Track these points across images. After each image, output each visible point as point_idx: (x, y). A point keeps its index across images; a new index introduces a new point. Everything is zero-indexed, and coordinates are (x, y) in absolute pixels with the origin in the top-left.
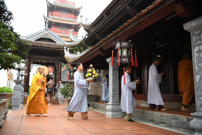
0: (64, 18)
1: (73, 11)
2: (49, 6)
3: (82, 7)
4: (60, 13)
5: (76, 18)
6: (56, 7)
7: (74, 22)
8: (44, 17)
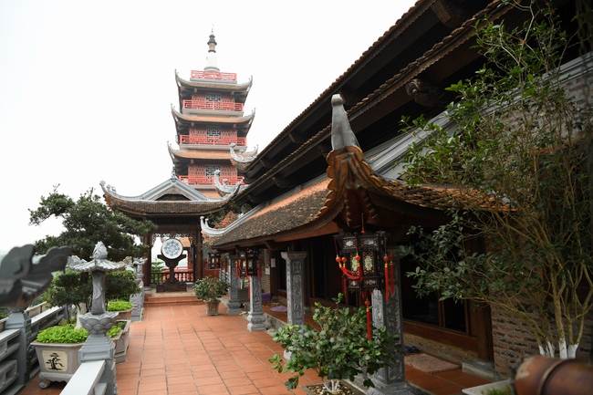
0: (214, 111)
1: (233, 93)
2: (182, 88)
3: (250, 84)
4: (206, 101)
5: (239, 109)
6: (196, 90)
7: (236, 116)
8: (174, 114)
